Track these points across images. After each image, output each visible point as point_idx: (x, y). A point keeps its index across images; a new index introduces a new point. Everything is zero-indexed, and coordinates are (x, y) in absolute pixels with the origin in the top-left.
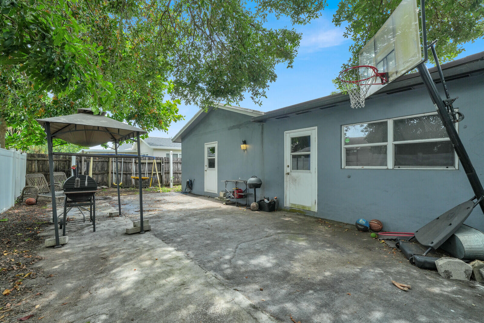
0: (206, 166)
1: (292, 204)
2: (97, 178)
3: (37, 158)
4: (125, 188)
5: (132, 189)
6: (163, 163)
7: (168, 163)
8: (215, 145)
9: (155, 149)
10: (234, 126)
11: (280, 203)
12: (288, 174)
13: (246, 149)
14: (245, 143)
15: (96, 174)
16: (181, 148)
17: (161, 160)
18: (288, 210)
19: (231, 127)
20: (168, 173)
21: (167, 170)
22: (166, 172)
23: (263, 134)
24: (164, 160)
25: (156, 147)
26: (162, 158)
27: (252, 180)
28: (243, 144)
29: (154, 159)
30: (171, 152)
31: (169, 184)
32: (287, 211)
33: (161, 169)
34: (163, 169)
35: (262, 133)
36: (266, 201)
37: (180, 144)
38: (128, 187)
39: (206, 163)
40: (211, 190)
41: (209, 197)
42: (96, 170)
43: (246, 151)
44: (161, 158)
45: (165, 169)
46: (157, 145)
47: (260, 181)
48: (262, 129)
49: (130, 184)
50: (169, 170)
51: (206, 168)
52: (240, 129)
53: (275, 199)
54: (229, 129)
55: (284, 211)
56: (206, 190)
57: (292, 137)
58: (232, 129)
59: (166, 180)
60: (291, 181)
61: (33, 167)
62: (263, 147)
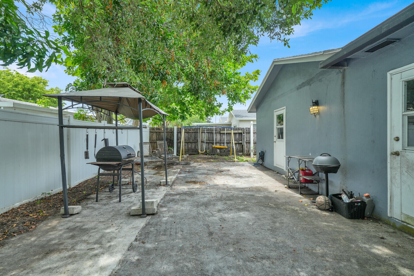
0: (275, 136)
1: (408, 217)
2: (192, 146)
3: (156, 131)
4: (211, 155)
5: (217, 156)
6: (244, 133)
7: (249, 133)
8: (282, 111)
9: (241, 121)
10: (303, 83)
11: (376, 207)
12: (397, 154)
13: (319, 113)
14: (316, 103)
15: (191, 143)
16: (256, 118)
17: (242, 130)
18: (398, 226)
19: (299, 85)
20: (249, 143)
21: (248, 140)
22: (248, 142)
23: (344, 86)
24: (245, 130)
25: (242, 118)
26: (244, 128)
27: (321, 160)
28: (313, 105)
29: (231, 130)
30: (252, 122)
31: (250, 153)
32: (394, 226)
33: (242, 139)
34: (244, 139)
35: (343, 84)
36: (344, 197)
37: (255, 114)
38: (214, 155)
39: (276, 133)
40: (279, 165)
41: (278, 173)
42: (191, 139)
43: (318, 116)
44: (242, 128)
45: (246, 139)
46: (243, 117)
47: (337, 162)
48: (344, 78)
49: (215, 152)
50: (250, 140)
51: (275, 139)
52: (310, 85)
53: (364, 198)
54: (298, 89)
55: (387, 224)
56: (275, 165)
57: (406, 79)
58: (301, 88)
59: (247, 150)
60: (404, 170)
61: (154, 137)
62: (344, 107)
